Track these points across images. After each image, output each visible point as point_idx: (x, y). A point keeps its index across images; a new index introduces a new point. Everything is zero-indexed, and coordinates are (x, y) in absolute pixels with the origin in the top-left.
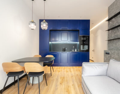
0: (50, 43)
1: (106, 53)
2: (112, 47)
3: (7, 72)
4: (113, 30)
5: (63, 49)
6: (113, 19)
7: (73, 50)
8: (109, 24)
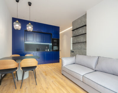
1: (72, 52)
2: (75, 48)
4: (75, 37)
5: (37, 49)
6: (76, 30)
7: (46, 50)
8: (73, 33)
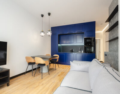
0: (59, 45)
3: (28, 62)
5: (71, 50)
7: (80, 52)
